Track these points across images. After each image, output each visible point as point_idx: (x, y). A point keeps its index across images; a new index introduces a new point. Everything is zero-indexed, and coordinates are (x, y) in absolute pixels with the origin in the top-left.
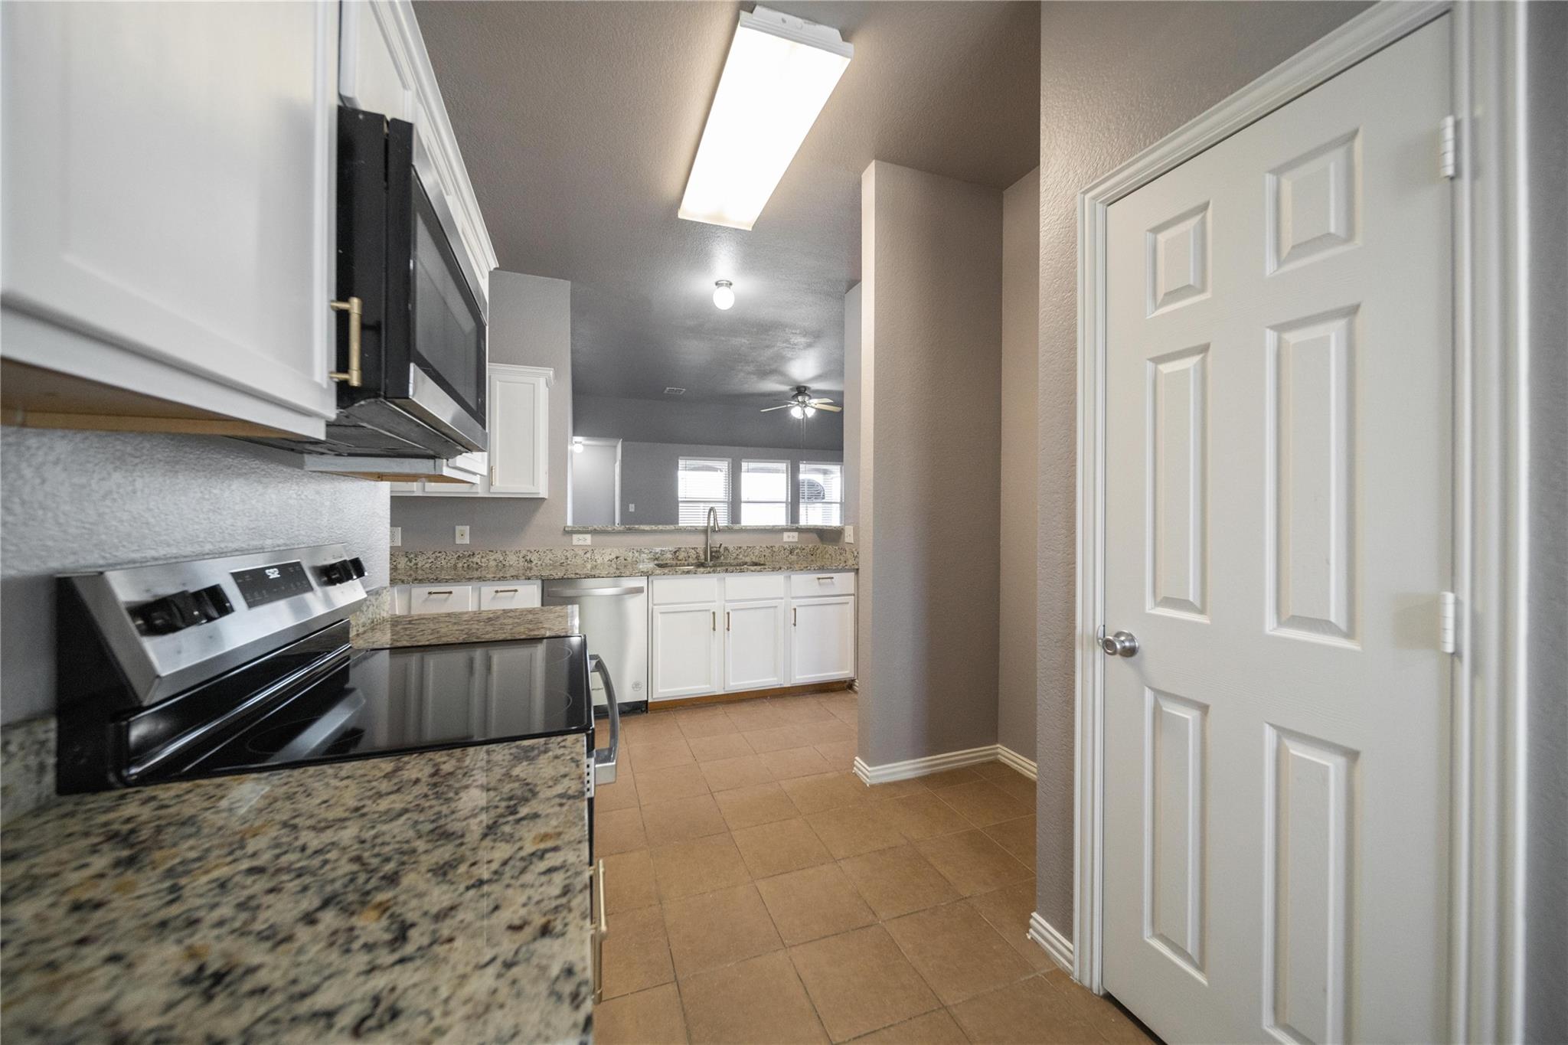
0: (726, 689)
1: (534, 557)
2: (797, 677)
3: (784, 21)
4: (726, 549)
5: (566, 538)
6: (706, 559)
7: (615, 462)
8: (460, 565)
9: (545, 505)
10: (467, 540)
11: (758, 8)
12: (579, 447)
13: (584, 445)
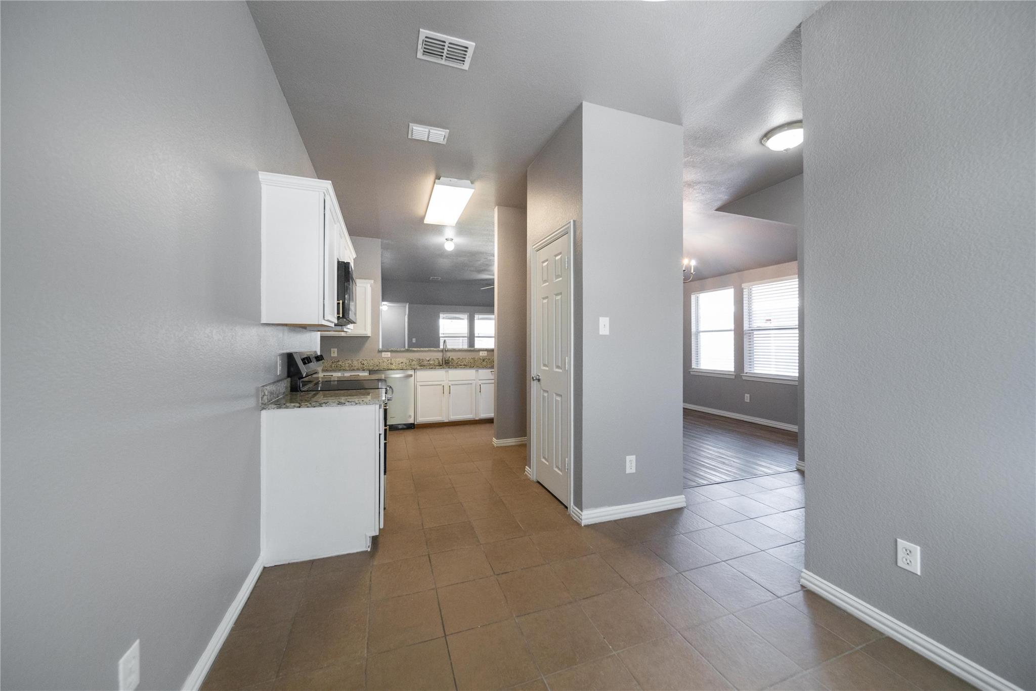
0: (449, 419)
1: (365, 362)
2: (482, 415)
3: (450, 181)
4: (452, 359)
5: (380, 354)
6: (443, 364)
7: (405, 315)
8: (333, 365)
9: (370, 338)
10: (336, 355)
11: (441, 178)
12: (385, 307)
13: (388, 306)
